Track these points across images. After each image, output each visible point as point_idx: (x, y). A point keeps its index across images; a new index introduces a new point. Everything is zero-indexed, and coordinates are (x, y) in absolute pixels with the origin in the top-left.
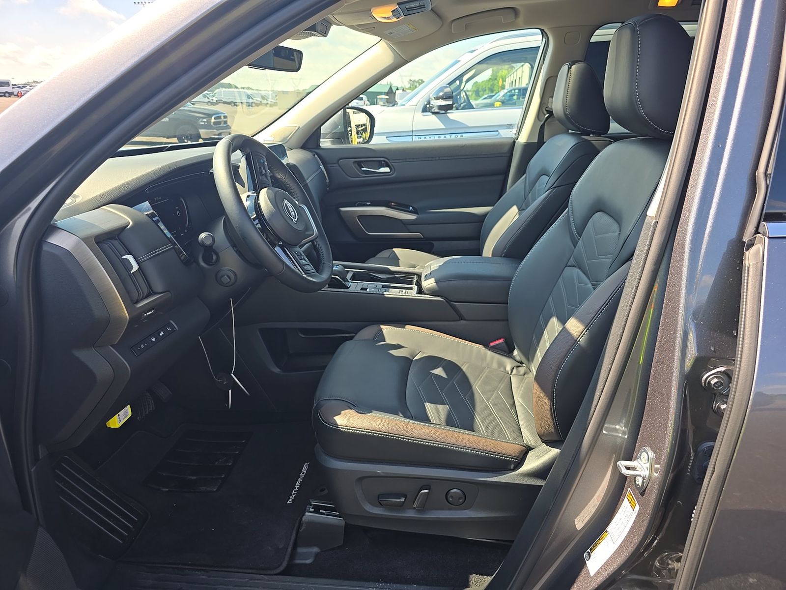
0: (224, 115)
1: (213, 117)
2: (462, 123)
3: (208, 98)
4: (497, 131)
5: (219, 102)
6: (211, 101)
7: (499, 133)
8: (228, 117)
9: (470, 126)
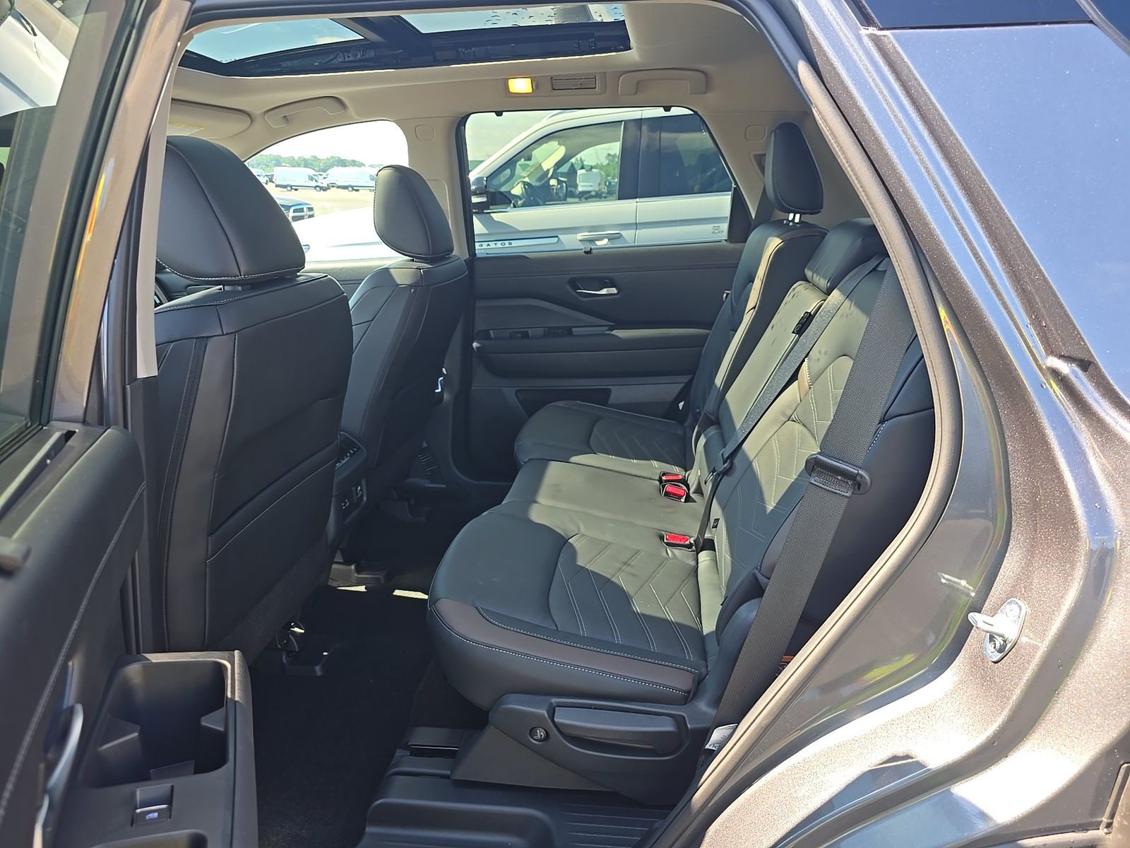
0: (309, 206)
1: (292, 210)
2: (511, 227)
3: (316, 181)
4: (557, 237)
5: (333, 187)
6: (321, 185)
7: (559, 238)
8: (314, 209)
9: (521, 229)
